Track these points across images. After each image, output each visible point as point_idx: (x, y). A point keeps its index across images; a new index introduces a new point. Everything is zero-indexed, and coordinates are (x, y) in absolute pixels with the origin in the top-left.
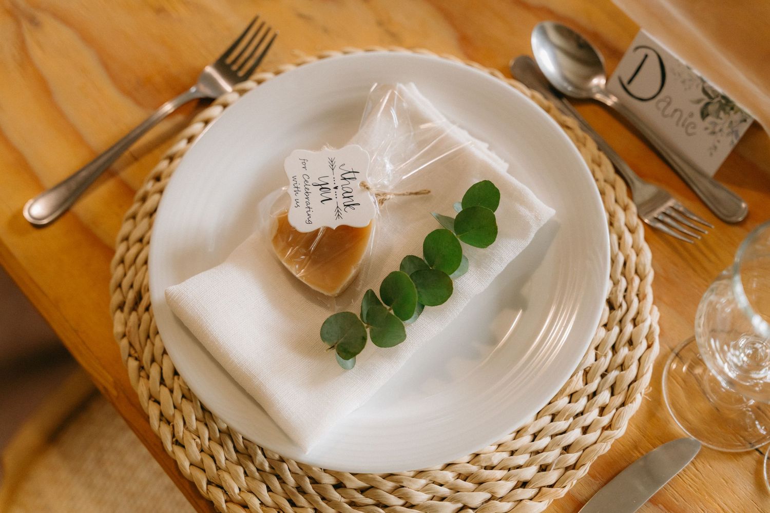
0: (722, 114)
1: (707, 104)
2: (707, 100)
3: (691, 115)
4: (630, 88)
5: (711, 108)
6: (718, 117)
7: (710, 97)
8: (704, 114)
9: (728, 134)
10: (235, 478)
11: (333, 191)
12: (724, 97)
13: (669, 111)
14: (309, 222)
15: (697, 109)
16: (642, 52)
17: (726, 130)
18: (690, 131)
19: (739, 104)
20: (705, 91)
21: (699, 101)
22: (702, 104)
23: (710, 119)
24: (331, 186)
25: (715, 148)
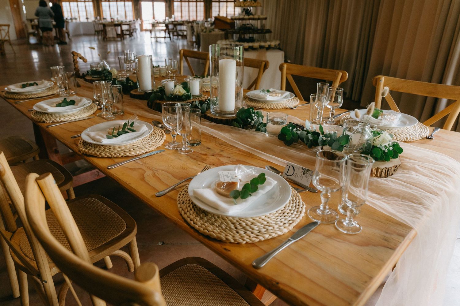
0: (308, 173)
1: (304, 172)
2: (304, 171)
3: (301, 175)
4: (287, 174)
5: (305, 172)
6: (307, 173)
7: (304, 170)
8: (304, 174)
9: (310, 176)
10: (210, 227)
11: (229, 177)
12: (307, 169)
13: (296, 176)
14: (224, 180)
15: (302, 173)
16: (289, 166)
17: (309, 175)
18: (302, 178)
19: (310, 169)
20: (303, 169)
21: (302, 172)
22: (303, 172)
23: (305, 174)
24: (229, 176)
25: (308, 180)
